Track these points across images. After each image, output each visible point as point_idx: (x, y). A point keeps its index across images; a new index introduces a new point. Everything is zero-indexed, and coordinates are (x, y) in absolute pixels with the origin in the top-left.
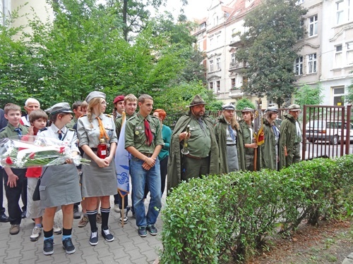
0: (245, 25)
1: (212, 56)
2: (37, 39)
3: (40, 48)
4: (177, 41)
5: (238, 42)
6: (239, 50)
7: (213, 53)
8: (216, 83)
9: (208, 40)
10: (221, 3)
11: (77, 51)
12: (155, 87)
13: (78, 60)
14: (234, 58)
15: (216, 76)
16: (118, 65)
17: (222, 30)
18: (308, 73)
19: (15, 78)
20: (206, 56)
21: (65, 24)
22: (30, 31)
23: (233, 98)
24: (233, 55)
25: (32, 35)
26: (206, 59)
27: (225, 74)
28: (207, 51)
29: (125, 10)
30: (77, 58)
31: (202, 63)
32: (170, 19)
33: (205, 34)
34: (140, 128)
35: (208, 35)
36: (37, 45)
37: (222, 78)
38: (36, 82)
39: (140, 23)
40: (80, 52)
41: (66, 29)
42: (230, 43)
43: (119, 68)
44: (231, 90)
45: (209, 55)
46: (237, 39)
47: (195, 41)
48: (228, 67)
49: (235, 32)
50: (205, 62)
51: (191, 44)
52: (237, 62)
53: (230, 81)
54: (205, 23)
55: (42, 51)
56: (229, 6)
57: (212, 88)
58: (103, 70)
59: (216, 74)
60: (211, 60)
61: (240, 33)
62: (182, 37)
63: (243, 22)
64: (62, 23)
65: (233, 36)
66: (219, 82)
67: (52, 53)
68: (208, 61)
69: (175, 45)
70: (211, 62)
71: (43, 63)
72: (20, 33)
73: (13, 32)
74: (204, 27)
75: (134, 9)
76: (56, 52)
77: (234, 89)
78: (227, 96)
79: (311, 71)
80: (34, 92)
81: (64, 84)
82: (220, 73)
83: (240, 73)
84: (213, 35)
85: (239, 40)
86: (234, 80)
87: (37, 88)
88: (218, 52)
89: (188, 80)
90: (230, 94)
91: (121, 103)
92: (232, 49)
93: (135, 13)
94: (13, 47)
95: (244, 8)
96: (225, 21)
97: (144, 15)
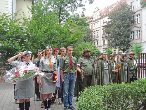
0: (109, 19)
1: (95, 31)
2: (24, 24)
3: (26, 28)
4: (81, 25)
5: (106, 26)
6: (106, 29)
7: (95, 30)
8: (96, 42)
9: (93, 25)
10: (99, 10)
11: (40, 29)
12: (72, 44)
13: (41, 33)
14: (104, 32)
15: (97, 40)
16: (57, 35)
17: (99, 21)
18: (136, 38)
19: (15, 40)
20: (93, 31)
21: (36, 18)
22: (22, 21)
23: (103, 48)
24: (104, 31)
25: (23, 22)
26: (92, 32)
27: (100, 38)
28: (93, 29)
29: (60, 13)
30: (40, 32)
31: (91, 34)
32: (78, 16)
33: (92, 22)
34: (68, 60)
35: (93, 23)
36: (25, 27)
37: (99, 40)
38: (23, 41)
39: (66, 18)
40: (41, 29)
41: (36, 20)
42: (102, 26)
43: (57, 36)
44: (103, 45)
45: (94, 31)
46: (105, 24)
47: (88, 25)
48: (102, 36)
49: (105, 21)
50: (92, 34)
51: (86, 26)
52: (105, 34)
53: (102, 42)
54: (92, 18)
55: (26, 29)
56: (102, 11)
57: (95, 44)
58: (50, 37)
59: (96, 39)
60: (94, 33)
61: (106, 22)
62: (83, 23)
63: (108, 17)
64: (35, 18)
65: (104, 23)
66: (98, 42)
67: (30, 30)
68: (93, 33)
69: (80, 26)
70: (95, 34)
71: (26, 34)
72: (18, 22)
73: (15, 21)
74: (91, 20)
75: (64, 12)
76: (32, 29)
77: (104, 45)
78: (101, 48)
79: (137, 38)
80: (22, 46)
81: (35, 42)
82: (98, 38)
83: (107, 38)
84: (95, 23)
85: (106, 25)
86: (104, 41)
87: (23, 44)
88: (97, 30)
89: (85, 41)
90: (103, 47)
91: (56, 51)
92: (103, 28)
93: (64, 14)
94: (15, 27)
95: (108, 12)
96: (100, 17)
97: (67, 15)
